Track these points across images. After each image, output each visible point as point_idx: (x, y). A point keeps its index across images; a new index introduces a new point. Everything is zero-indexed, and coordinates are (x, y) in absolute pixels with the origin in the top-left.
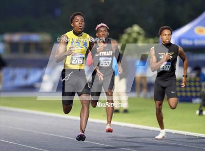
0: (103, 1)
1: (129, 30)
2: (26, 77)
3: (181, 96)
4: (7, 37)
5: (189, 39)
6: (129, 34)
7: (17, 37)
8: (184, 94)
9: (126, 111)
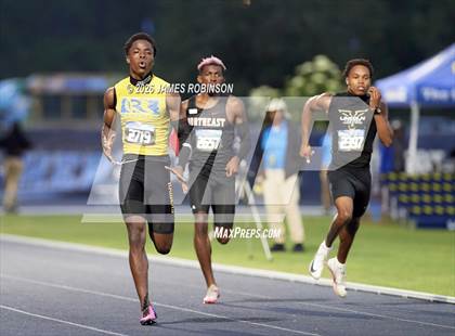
0: (249, 3)
1: (307, 67)
2: (78, 171)
3: (423, 215)
4: (36, 83)
5: (440, 88)
6: (308, 77)
7: (57, 84)
8: (428, 210)
9: (299, 248)
